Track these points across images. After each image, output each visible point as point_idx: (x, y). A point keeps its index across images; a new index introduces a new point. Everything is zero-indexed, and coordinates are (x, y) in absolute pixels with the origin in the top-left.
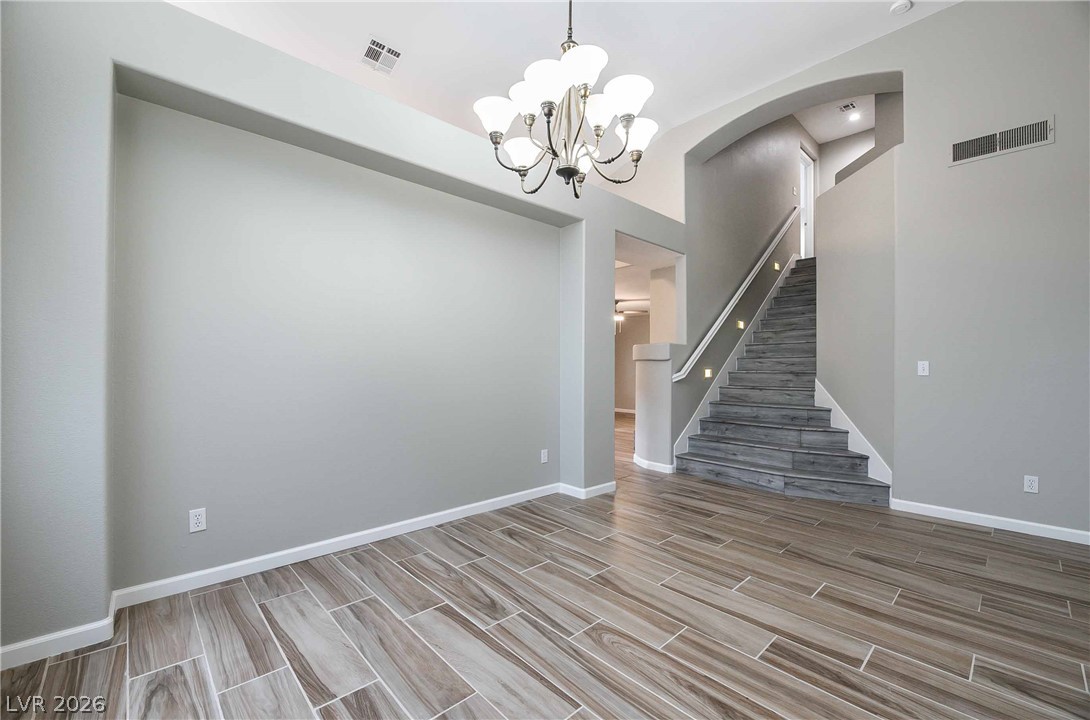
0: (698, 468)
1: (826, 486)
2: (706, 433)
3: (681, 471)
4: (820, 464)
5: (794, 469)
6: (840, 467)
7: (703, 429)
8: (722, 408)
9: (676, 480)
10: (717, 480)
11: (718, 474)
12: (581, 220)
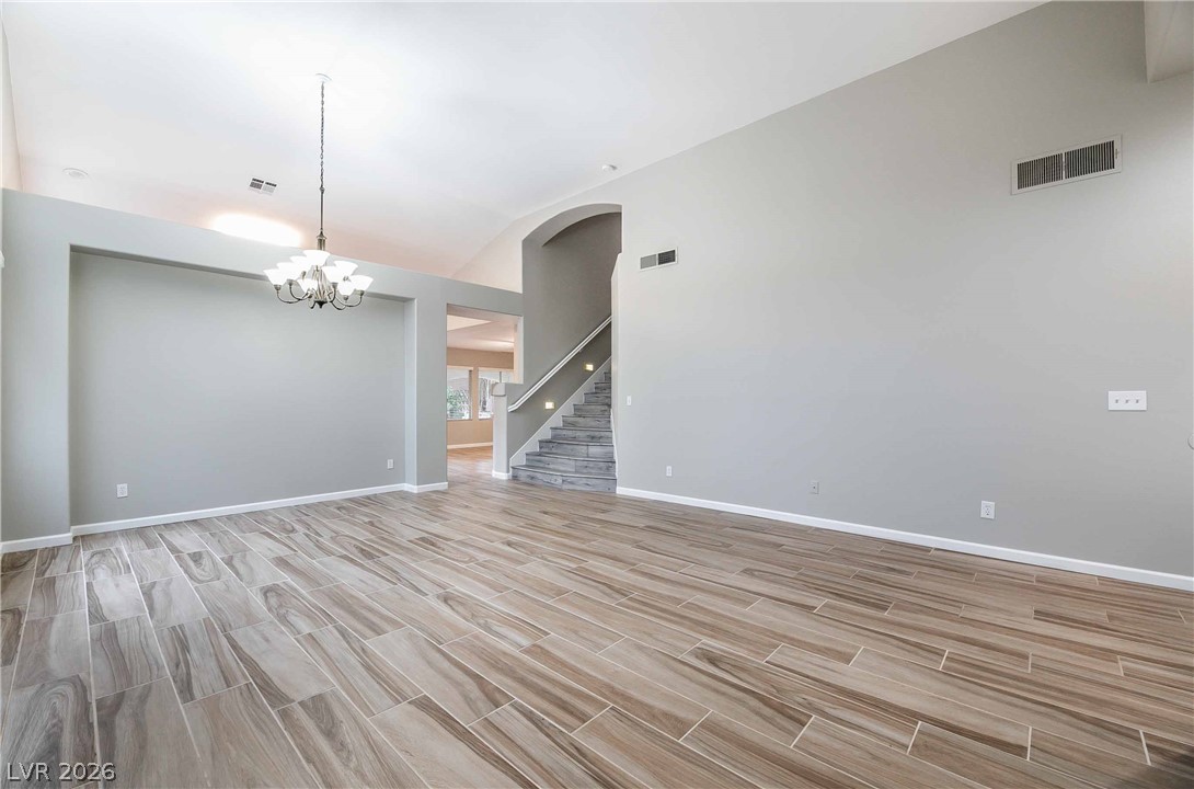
0: (523, 475)
1: (584, 481)
2: (543, 450)
3: (515, 478)
4: (592, 468)
5: (576, 472)
6: (601, 469)
7: (541, 448)
8: (559, 432)
9: (512, 485)
10: (532, 483)
11: (532, 478)
12: (413, 299)
